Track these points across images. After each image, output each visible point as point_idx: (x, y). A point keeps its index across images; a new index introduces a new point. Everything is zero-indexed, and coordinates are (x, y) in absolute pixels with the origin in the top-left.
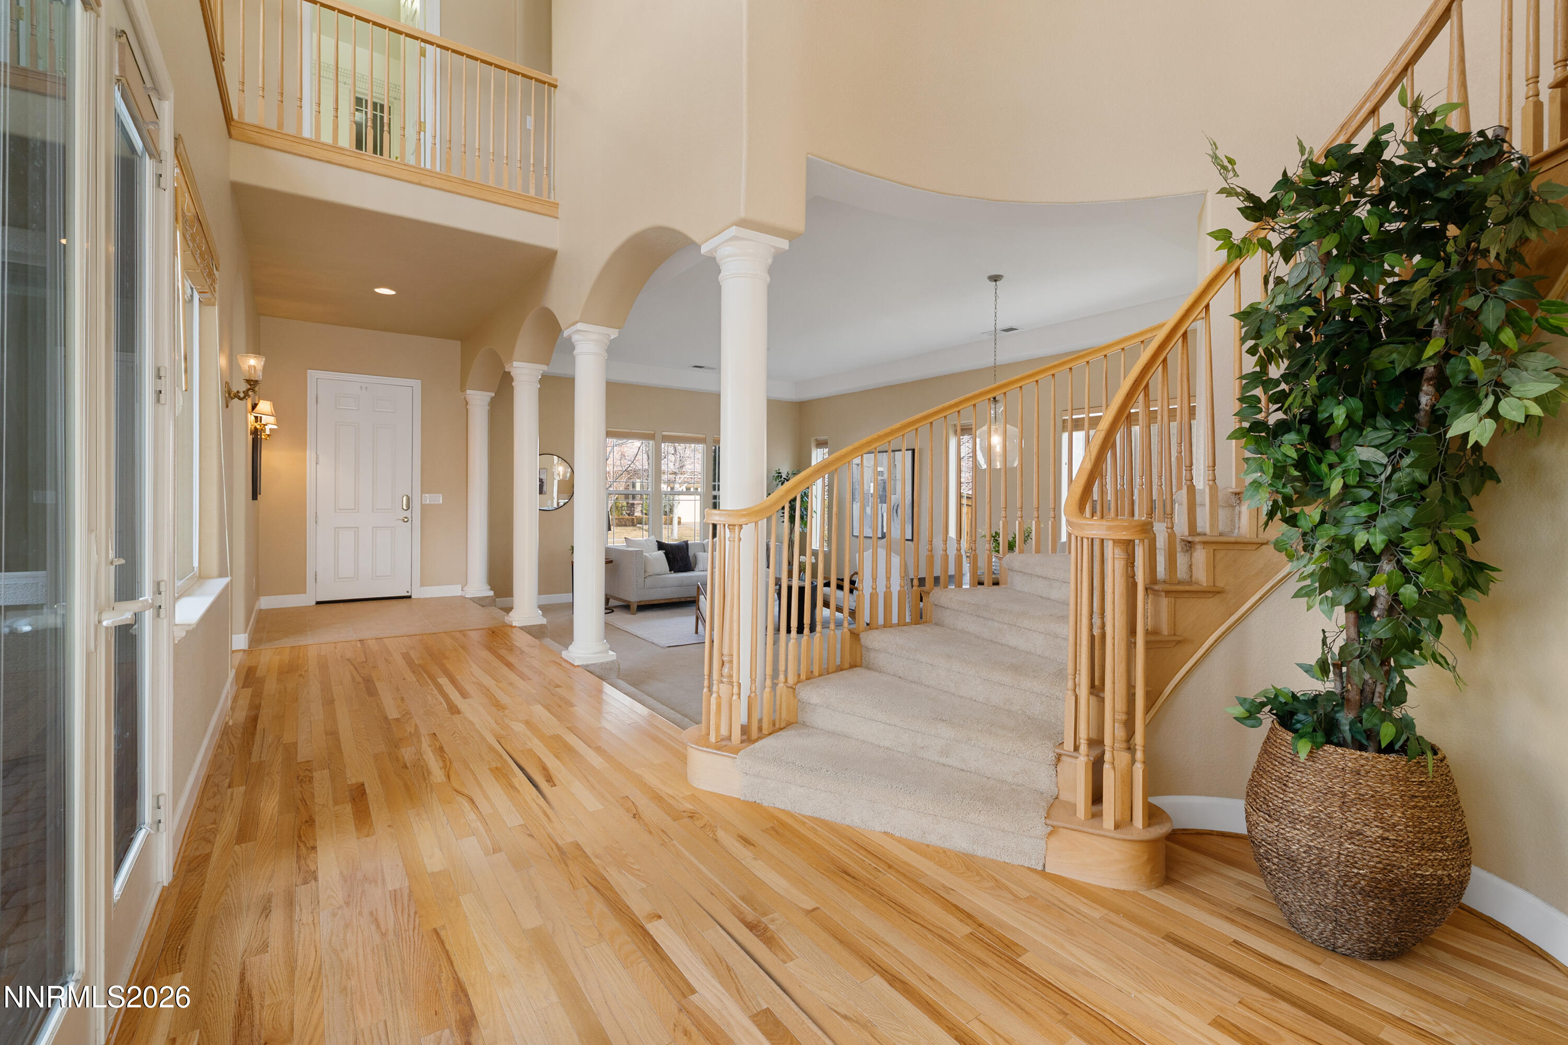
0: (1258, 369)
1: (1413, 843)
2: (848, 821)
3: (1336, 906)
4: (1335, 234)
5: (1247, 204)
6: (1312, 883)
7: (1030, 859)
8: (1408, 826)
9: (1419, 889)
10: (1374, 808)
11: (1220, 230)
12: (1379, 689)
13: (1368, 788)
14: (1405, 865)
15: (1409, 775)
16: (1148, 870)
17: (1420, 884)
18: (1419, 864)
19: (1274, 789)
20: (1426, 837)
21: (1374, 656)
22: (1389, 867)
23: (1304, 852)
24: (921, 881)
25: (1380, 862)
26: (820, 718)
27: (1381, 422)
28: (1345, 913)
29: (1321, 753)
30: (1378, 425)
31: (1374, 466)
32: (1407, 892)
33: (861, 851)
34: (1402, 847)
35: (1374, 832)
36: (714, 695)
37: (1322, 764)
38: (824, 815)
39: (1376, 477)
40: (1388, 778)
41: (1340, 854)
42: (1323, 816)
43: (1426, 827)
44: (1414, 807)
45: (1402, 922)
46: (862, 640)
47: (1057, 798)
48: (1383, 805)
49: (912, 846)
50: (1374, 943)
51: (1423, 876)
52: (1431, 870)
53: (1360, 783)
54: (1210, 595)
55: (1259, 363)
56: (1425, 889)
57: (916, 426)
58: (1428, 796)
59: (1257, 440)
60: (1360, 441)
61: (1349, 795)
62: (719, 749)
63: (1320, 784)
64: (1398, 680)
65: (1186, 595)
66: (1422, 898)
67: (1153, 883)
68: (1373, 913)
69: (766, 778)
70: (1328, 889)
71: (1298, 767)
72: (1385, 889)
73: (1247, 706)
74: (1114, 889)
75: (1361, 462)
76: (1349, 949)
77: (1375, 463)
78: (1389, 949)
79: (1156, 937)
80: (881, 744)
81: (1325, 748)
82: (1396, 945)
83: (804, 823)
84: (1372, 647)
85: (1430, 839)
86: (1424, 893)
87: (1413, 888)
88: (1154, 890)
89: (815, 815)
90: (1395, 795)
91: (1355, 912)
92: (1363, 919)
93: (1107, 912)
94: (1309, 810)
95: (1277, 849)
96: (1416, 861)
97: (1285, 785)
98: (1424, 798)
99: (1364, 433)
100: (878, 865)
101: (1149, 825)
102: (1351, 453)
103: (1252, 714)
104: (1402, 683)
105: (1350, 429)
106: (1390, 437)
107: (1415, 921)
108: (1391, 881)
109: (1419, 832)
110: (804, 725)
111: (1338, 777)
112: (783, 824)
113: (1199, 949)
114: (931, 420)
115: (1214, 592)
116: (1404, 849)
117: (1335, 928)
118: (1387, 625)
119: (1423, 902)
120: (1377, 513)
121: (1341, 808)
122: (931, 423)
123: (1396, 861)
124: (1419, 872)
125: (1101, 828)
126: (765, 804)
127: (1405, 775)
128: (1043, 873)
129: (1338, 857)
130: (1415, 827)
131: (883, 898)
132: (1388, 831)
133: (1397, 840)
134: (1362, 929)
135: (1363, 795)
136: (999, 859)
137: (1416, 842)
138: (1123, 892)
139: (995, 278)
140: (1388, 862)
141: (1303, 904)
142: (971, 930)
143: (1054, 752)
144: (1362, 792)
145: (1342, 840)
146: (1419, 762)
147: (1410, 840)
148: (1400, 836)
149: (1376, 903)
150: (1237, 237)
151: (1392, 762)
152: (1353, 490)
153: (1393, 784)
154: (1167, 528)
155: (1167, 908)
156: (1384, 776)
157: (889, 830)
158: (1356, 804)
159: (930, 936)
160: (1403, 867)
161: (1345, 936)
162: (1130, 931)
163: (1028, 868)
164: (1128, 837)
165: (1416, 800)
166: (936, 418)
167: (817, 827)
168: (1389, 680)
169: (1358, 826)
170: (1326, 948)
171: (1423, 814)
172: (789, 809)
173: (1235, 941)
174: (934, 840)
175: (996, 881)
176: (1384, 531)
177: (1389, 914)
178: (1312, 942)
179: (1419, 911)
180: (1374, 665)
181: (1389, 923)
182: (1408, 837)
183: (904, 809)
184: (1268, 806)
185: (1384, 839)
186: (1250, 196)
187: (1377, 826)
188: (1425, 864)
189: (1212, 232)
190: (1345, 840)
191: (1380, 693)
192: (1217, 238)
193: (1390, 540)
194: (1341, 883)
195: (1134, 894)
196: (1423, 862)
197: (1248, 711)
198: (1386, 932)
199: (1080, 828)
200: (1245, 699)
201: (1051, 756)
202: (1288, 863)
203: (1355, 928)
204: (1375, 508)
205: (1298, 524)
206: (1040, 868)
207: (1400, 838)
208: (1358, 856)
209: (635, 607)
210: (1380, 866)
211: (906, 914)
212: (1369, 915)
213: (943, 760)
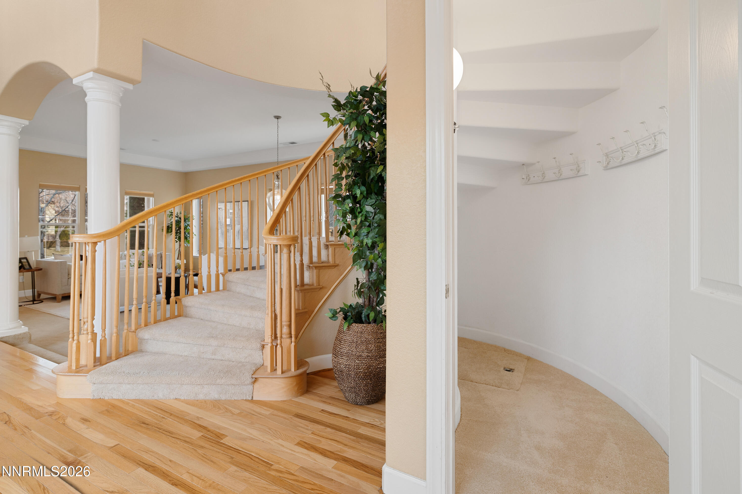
0: (339, 172)
1: (377, 356)
2: (156, 397)
3: (354, 386)
4: (355, 122)
5: (335, 104)
6: (347, 379)
7: (246, 395)
8: (376, 350)
9: (379, 373)
10: (366, 345)
11: (325, 113)
12: (375, 299)
13: (364, 338)
14: (374, 365)
15: (377, 331)
16: (296, 389)
17: (379, 371)
18: (379, 364)
19: (338, 344)
20: (381, 353)
21: (372, 287)
22: (369, 367)
23: (345, 367)
24: (187, 418)
25: (366, 366)
26: (151, 346)
27: (373, 196)
28: (357, 388)
29: (351, 327)
30: (372, 197)
31: (370, 213)
32: (375, 375)
33: (158, 411)
34: (373, 358)
35: (365, 354)
36: (75, 342)
37: (351, 331)
38: (142, 397)
39: (370, 217)
40: (371, 333)
41: (355, 365)
42: (350, 352)
43: (381, 349)
44: (378, 343)
45: (375, 387)
46: (183, 303)
47: (263, 365)
48: (368, 343)
49: (187, 402)
50: (367, 398)
51: (380, 368)
52: (383, 365)
53: (362, 337)
54: (333, 267)
55: (339, 170)
56: (381, 372)
57: (217, 190)
58: (383, 337)
59: (338, 202)
60: (367, 203)
61: (359, 342)
62: (77, 372)
63: (350, 339)
64: (381, 296)
65: (324, 268)
66: (380, 376)
67: (299, 394)
68: (365, 386)
69: (107, 384)
70: (352, 380)
71: (345, 334)
72: (368, 376)
73: (332, 312)
74: (281, 401)
75: (366, 211)
76: (361, 402)
77: (370, 212)
78: (373, 399)
79: (290, 416)
80: (183, 354)
81: (353, 325)
82: (375, 396)
83: (128, 403)
84: (371, 283)
85: (383, 353)
86: (381, 374)
87: (377, 373)
88: (299, 397)
89: (137, 398)
90: (372, 339)
91: (360, 387)
92: (363, 389)
93: (273, 411)
94: (346, 350)
95: (337, 368)
96: (378, 363)
97: (341, 342)
98: (382, 338)
99: (368, 200)
100: (164, 415)
101: (298, 369)
102: (364, 208)
103: (334, 315)
104: (383, 296)
105: (364, 199)
106: (375, 202)
107: (379, 385)
108: (370, 372)
109: (379, 352)
110: (141, 351)
111: (356, 335)
112: (114, 406)
113: (305, 416)
114: (225, 187)
115: (335, 266)
116: (374, 359)
117: (355, 395)
118: (375, 274)
119: (381, 377)
120: (370, 231)
121: (356, 347)
122: (225, 188)
123: (371, 364)
124: (379, 367)
125: (276, 374)
126: (106, 398)
127: (376, 331)
128: (252, 401)
129: (354, 367)
130: (378, 350)
131: (160, 431)
132: (370, 353)
133: (372, 356)
134: (363, 393)
135: (363, 341)
136: (232, 399)
137: (378, 356)
138: (284, 401)
139: (278, 117)
140: (369, 365)
141: (346, 388)
142: (202, 434)
143: (261, 344)
144: (362, 340)
145: (355, 360)
146: (381, 325)
147: (376, 355)
148: (373, 354)
149: (366, 382)
150: (331, 117)
151: (373, 326)
152: (364, 222)
153: (372, 335)
154: (317, 239)
155: (301, 403)
156: (370, 332)
157: (178, 397)
158: (360, 345)
159: (179, 442)
160: (374, 366)
161: (359, 397)
162: (279, 416)
163: (246, 400)
164: (286, 376)
165: (379, 340)
166: (227, 186)
167: (135, 404)
168: (378, 296)
169: (360, 353)
170: (355, 404)
171: (381, 344)
172: (121, 398)
173: (322, 410)
174: (201, 397)
175: (226, 409)
176: (371, 238)
177: (370, 385)
178: (351, 403)
179: (380, 381)
180: (372, 290)
181: (371, 388)
182: (376, 354)
183: (186, 384)
184: (336, 352)
185: (368, 356)
186: (336, 101)
187: (366, 352)
188: (381, 363)
189: (322, 113)
190: (356, 360)
191: (375, 301)
192: (324, 116)
193: (373, 242)
194: (355, 377)
195: (290, 400)
196: (380, 363)
197: (333, 314)
198: (370, 392)
199: (267, 376)
200: (332, 309)
201: (259, 346)
202: (341, 373)
203: (361, 393)
204: (370, 229)
205: (350, 236)
206: (250, 399)
207: (373, 355)
208: (360, 365)
209: (60, 297)
210: (366, 367)
211: (170, 435)
212: (364, 387)
213: (213, 357)
